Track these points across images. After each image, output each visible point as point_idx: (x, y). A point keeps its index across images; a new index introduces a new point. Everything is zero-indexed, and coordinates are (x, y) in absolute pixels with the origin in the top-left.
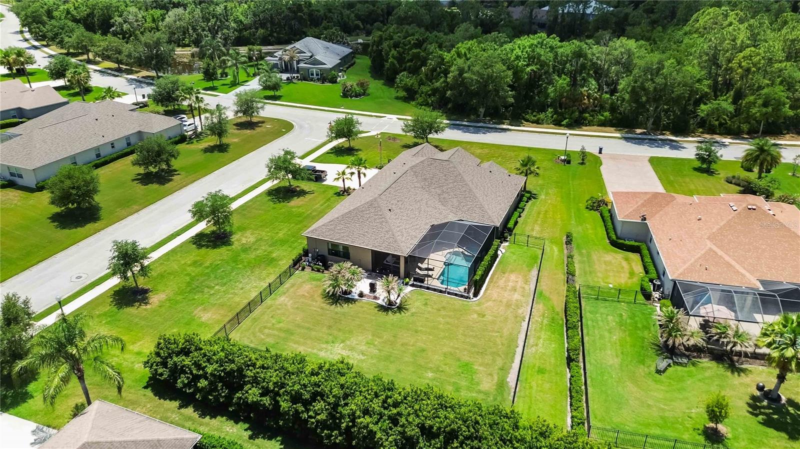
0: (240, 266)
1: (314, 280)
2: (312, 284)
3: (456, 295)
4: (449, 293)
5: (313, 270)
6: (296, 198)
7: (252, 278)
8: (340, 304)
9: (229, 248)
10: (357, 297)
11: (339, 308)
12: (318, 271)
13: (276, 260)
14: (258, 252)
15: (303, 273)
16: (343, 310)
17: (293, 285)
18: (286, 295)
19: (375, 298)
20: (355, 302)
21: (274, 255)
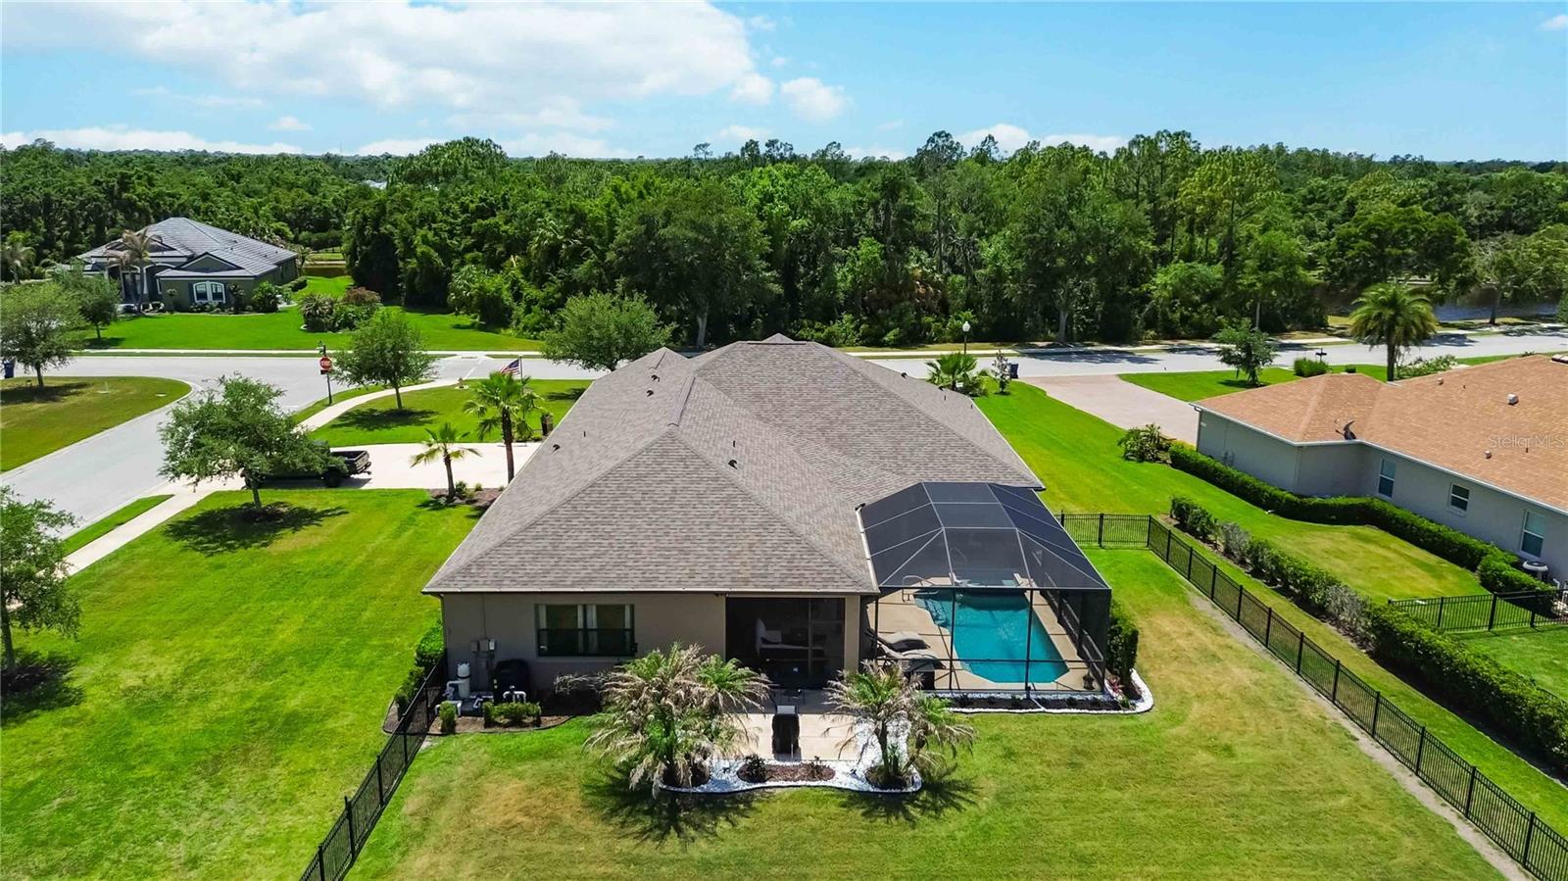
0: (148, 771)
1: (522, 759)
2: (520, 776)
3: (1071, 703)
4: (1045, 703)
5: (489, 724)
6: (288, 531)
7: (228, 806)
8: (697, 827)
9: (68, 713)
10: (743, 786)
11: (703, 844)
12: (516, 721)
13: (308, 719)
14: (213, 705)
15: (453, 744)
16: (724, 849)
17: (439, 799)
18: (432, 840)
19: (817, 771)
20: (747, 803)
21: (293, 704)
